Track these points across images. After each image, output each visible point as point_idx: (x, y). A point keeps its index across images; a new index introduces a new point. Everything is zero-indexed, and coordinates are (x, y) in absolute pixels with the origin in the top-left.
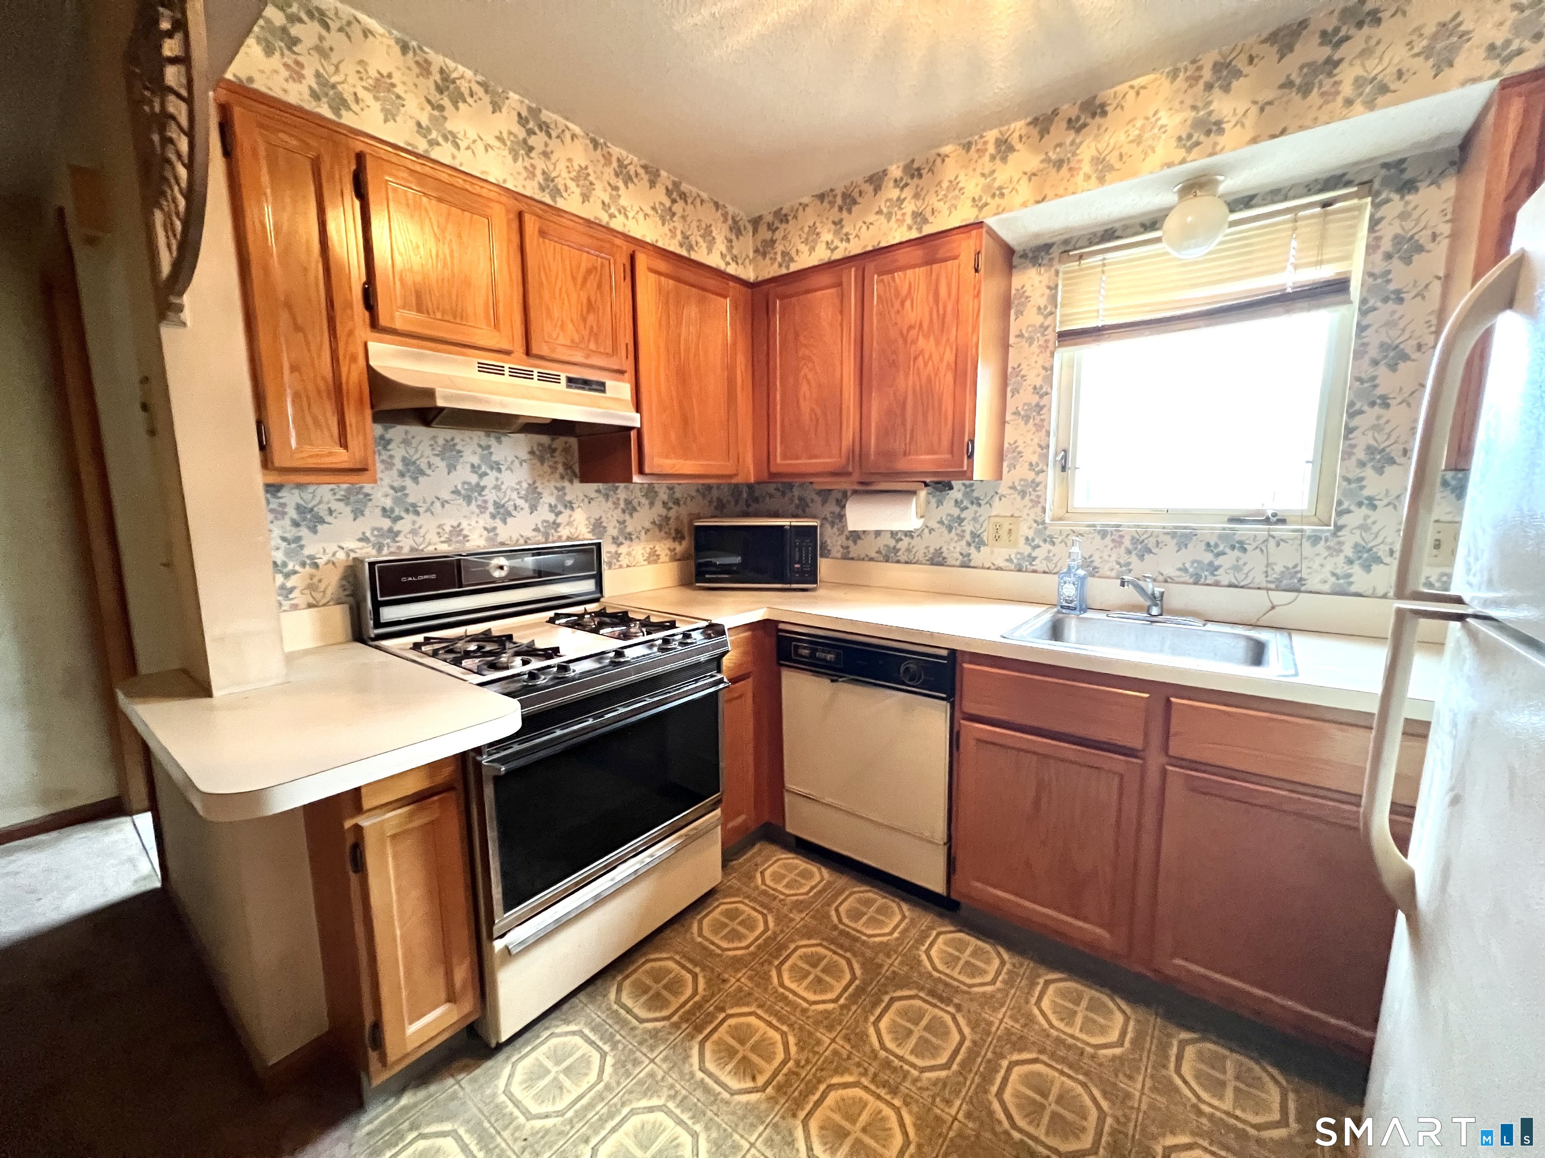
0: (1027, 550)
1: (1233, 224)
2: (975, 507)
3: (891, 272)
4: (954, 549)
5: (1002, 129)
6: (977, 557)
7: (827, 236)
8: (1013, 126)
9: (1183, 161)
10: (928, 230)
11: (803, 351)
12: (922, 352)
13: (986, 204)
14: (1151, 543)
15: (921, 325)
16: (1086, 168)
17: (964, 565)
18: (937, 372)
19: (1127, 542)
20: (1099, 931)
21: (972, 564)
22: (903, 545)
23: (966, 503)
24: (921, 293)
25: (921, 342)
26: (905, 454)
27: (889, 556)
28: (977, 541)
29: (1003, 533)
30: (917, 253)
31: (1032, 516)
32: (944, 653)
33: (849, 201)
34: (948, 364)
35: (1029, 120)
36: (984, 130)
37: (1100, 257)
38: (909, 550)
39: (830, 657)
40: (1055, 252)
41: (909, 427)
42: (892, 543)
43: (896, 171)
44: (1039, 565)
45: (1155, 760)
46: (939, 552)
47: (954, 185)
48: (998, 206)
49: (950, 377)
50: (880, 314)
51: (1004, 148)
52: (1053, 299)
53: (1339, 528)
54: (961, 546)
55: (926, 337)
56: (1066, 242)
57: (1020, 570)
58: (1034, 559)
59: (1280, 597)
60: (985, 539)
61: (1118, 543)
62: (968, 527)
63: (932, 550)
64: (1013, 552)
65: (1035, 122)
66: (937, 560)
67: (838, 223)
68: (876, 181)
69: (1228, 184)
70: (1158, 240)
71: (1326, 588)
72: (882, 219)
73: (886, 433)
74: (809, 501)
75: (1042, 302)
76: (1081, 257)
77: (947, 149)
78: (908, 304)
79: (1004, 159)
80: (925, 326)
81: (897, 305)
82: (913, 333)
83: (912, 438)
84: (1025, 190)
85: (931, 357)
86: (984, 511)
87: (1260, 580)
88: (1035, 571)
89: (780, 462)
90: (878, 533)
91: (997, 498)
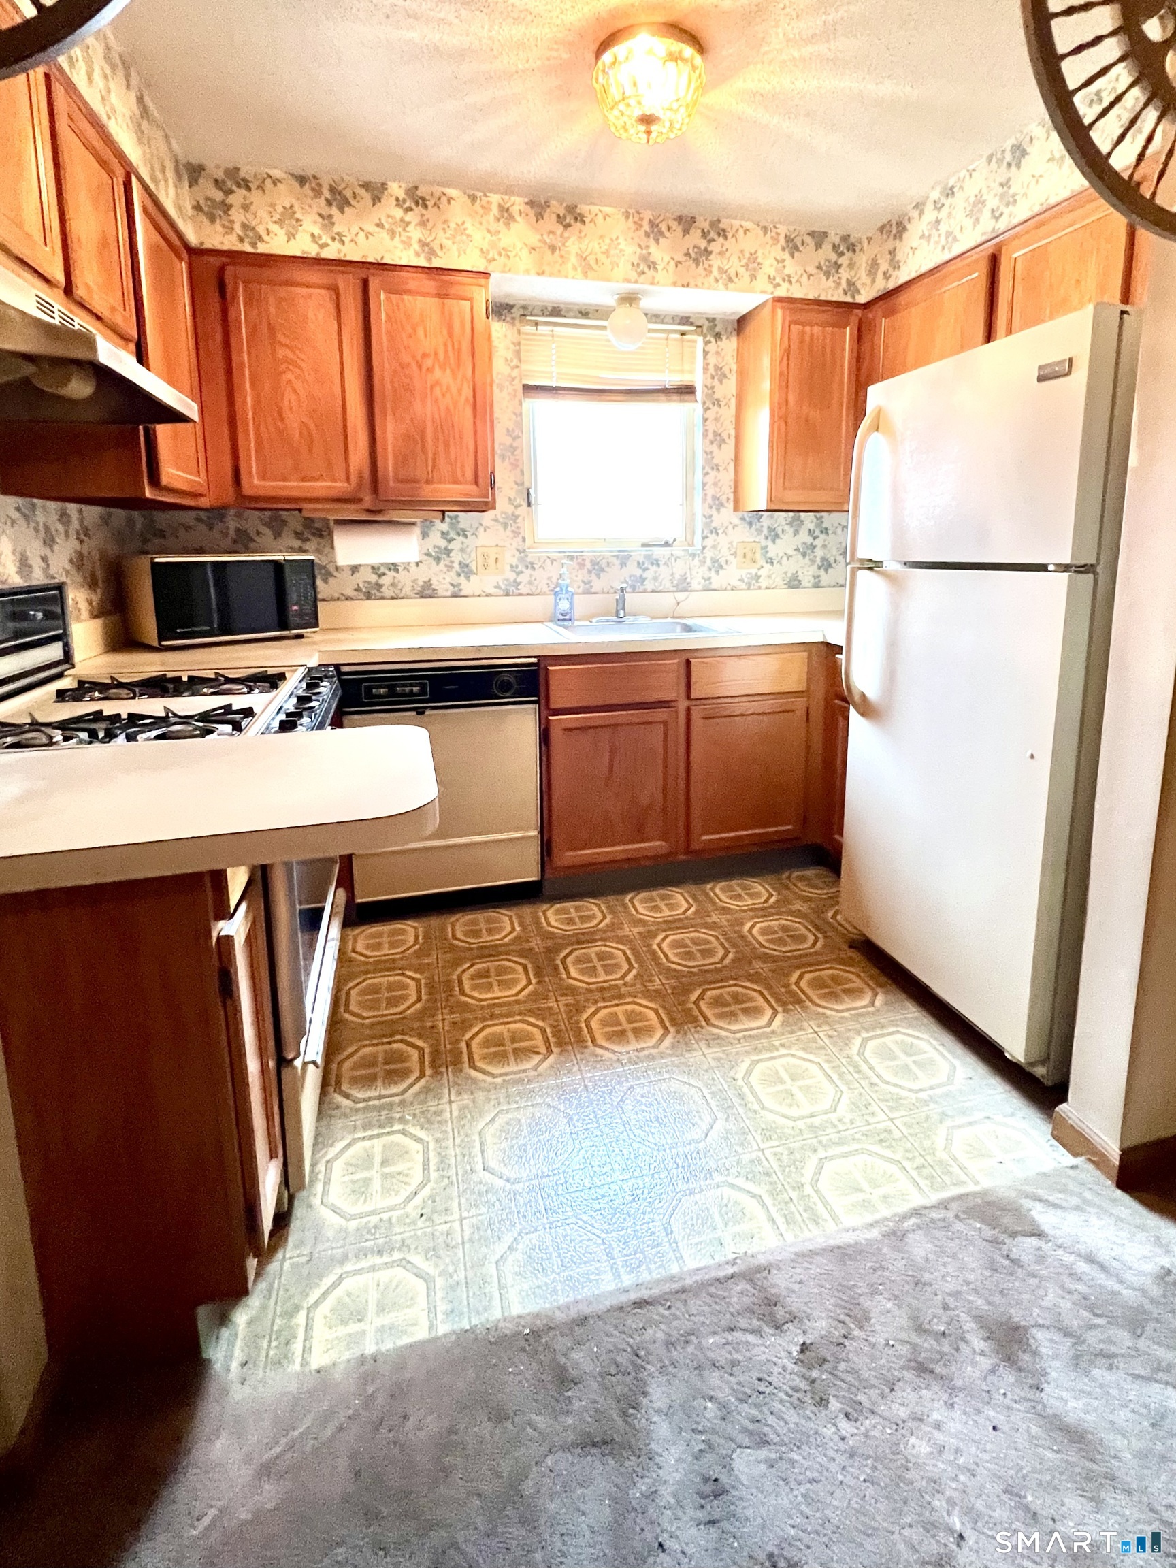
0: (512, 576)
1: (650, 331)
2: (461, 538)
3: (401, 293)
4: (442, 579)
5: (506, 198)
6: (467, 587)
7: (310, 225)
8: (513, 198)
9: (636, 282)
10: (436, 263)
11: (282, 353)
12: (437, 383)
13: (494, 260)
14: (603, 564)
15: (436, 354)
16: (573, 260)
17: (455, 596)
18: (455, 404)
19: (588, 565)
21: (463, 593)
22: (385, 581)
23: (452, 535)
24: (434, 320)
25: (438, 373)
26: (428, 482)
27: (371, 593)
28: (465, 570)
29: (491, 561)
30: (429, 284)
31: (515, 545)
32: (534, 660)
33: (339, 198)
34: (467, 400)
35: (526, 200)
36: (491, 191)
37: (551, 328)
38: (393, 585)
39: (414, 689)
40: (515, 312)
41: (430, 455)
42: (374, 578)
43: (396, 189)
44: (523, 589)
45: (683, 704)
46: (428, 584)
47: (461, 229)
48: (505, 266)
49: (468, 412)
50: (389, 333)
51: (506, 214)
52: (518, 356)
53: (704, 548)
54: (451, 577)
55: (443, 367)
56: (524, 307)
57: (507, 595)
58: (519, 584)
59: (681, 596)
60: (474, 568)
61: (582, 565)
62: (456, 557)
63: (421, 583)
64: (499, 579)
65: (531, 203)
66: (426, 592)
67: (327, 220)
68: (376, 191)
69: (646, 303)
70: (604, 328)
71: (700, 587)
72: (384, 235)
73: (406, 459)
74: (252, 533)
75: (509, 354)
76: (536, 324)
77: (451, 192)
78: (421, 332)
79: (507, 225)
80: (441, 356)
81: (409, 330)
82: (429, 362)
83: (434, 467)
84: (525, 259)
85: (448, 388)
86: (470, 539)
87: (668, 585)
88: (520, 595)
89: (254, 483)
90: (355, 569)
91: (481, 529)
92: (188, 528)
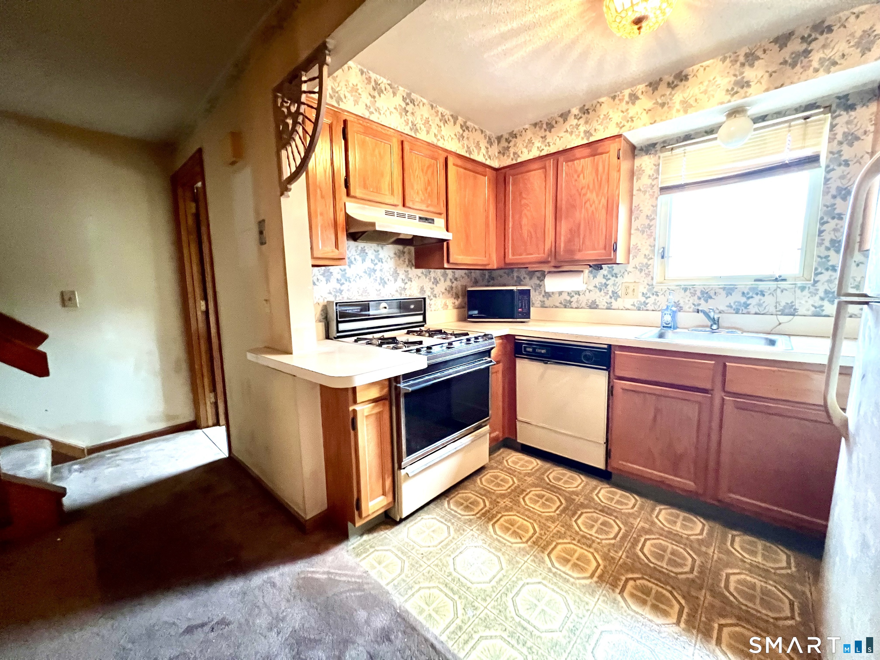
0: (643, 299)
1: (755, 130)
2: (614, 278)
3: (573, 160)
4: (602, 300)
5: (633, 89)
6: (615, 305)
7: (538, 143)
8: (638, 87)
9: (729, 101)
10: (592, 139)
11: (523, 202)
12: (589, 200)
13: (624, 126)
14: (712, 294)
15: (588, 186)
16: (678, 106)
17: (608, 308)
18: (596, 209)
19: (698, 294)
20: (688, 482)
21: (613, 307)
22: (574, 299)
23: (609, 276)
24: (589, 170)
25: (589, 195)
26: (580, 251)
27: (567, 305)
28: (615, 295)
29: (630, 291)
30: (587, 151)
31: (646, 282)
32: (606, 346)
33: (550, 126)
34: (603, 205)
35: (647, 84)
36: (623, 89)
37: (683, 148)
38: (577, 302)
39: (543, 351)
40: (658, 147)
41: (582, 237)
42: (568, 298)
43: (575, 111)
44: (649, 307)
45: (718, 394)
46: (594, 302)
47: (606, 116)
48: (630, 127)
49: (604, 212)
50: (566, 181)
51: (634, 98)
52: (657, 171)
53: (816, 282)
54: (607, 298)
55: (592, 192)
56: (664, 142)
57: (639, 310)
58: (647, 304)
59: (783, 319)
60: (620, 295)
61: (694, 294)
62: (610, 289)
63: (590, 301)
64: (635, 300)
65: (650, 85)
66: (593, 306)
67: (544, 137)
68: (565, 116)
69: (754, 111)
70: (716, 139)
71: (810, 313)
72: (568, 135)
73: (570, 241)
74: (522, 278)
75: (651, 172)
76: (672, 149)
77: (601, 100)
78: (582, 176)
79: (634, 104)
80: (591, 186)
81: (576, 176)
82: (584, 191)
83: (583, 243)
84: (645, 118)
85: (594, 202)
86: (619, 280)
87: (772, 310)
88: (647, 310)
89: (511, 257)
90: (560, 293)
91: (626, 273)
92: (501, 277)
